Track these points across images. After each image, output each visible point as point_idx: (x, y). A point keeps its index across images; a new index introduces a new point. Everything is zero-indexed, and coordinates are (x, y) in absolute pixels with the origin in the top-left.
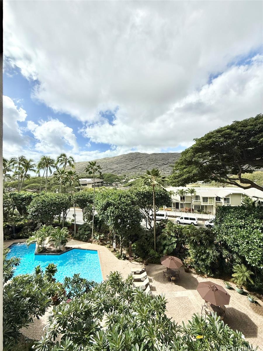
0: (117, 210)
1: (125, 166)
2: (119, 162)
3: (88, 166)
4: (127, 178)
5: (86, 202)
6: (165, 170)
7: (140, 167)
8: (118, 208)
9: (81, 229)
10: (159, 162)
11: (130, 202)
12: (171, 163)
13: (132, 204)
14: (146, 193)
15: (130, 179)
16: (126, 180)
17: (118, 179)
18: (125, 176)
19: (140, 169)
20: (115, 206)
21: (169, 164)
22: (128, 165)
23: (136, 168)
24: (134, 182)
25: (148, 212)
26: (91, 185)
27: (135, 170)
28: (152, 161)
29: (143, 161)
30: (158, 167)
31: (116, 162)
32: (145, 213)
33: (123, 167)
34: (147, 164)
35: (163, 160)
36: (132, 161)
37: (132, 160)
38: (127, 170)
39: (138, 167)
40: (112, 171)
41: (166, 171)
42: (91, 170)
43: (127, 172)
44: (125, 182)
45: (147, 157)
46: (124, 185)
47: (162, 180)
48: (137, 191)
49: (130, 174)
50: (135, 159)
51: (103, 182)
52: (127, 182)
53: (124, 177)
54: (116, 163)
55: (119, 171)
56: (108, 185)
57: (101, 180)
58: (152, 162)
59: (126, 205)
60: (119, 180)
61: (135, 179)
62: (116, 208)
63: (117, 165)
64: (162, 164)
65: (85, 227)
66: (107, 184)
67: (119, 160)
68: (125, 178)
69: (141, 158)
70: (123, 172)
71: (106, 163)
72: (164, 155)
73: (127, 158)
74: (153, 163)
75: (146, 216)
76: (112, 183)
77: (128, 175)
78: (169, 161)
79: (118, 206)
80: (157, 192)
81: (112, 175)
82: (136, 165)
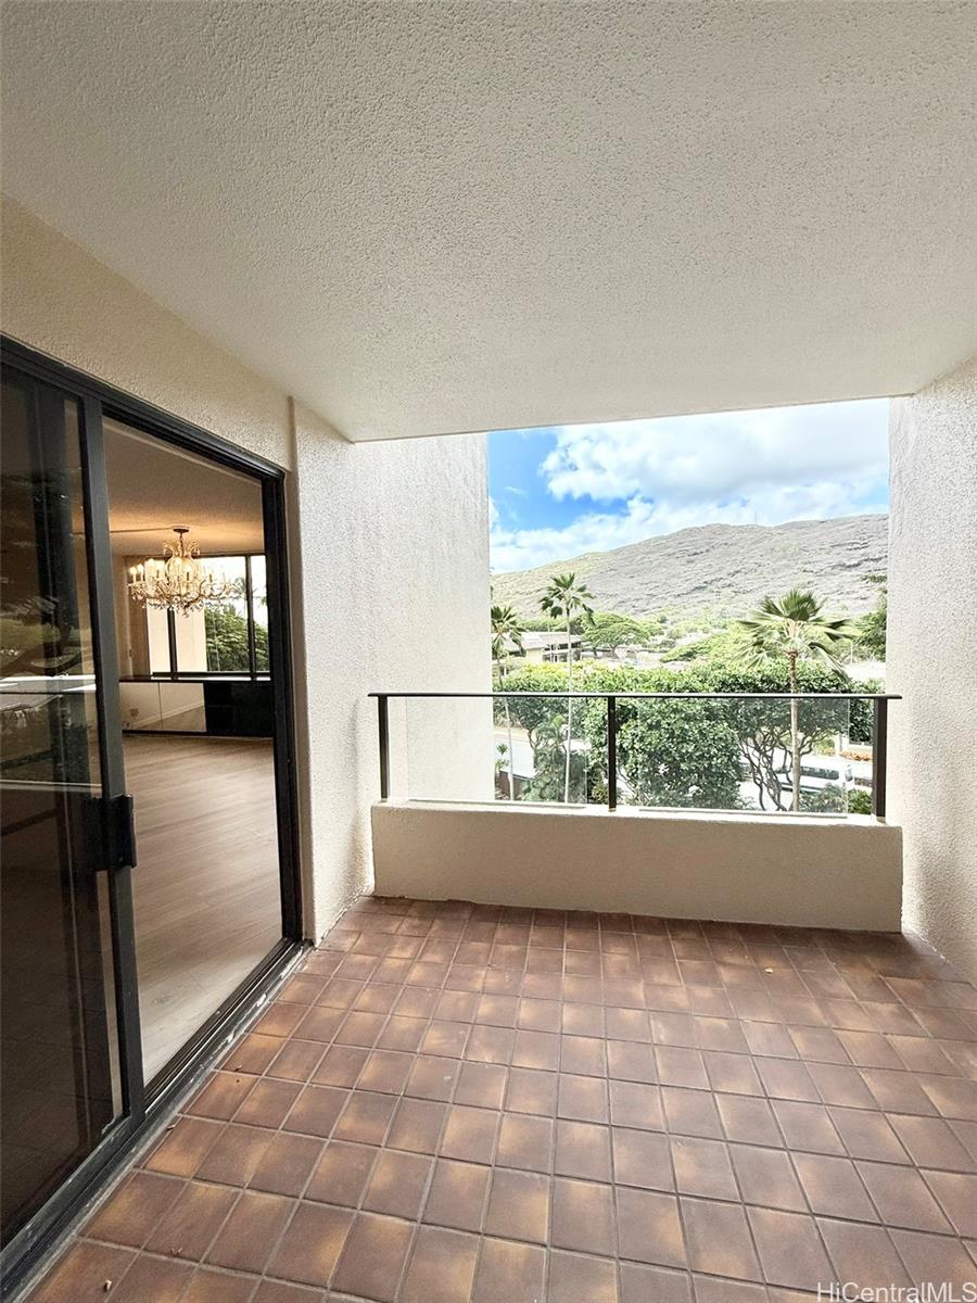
0: (655, 733)
1: (663, 581)
2: (639, 568)
3: (550, 589)
4: (672, 628)
5: (542, 708)
6: (848, 593)
7: (728, 582)
8: (658, 726)
9: (529, 790)
10: (818, 558)
11: (699, 707)
12: (880, 559)
13: (708, 718)
14: (763, 681)
15: (683, 632)
16: (670, 635)
17: (638, 631)
18: (663, 621)
19: (729, 590)
20: (649, 721)
21: (867, 564)
22: (673, 576)
23: (709, 587)
24: (703, 645)
25: (769, 754)
26: (539, 656)
27: (707, 597)
28: (784, 558)
29: (740, 558)
30: (811, 579)
31: (626, 569)
32: (757, 754)
33: (654, 585)
34: (759, 570)
35: (838, 550)
36: (692, 562)
37: (691, 558)
38: (671, 599)
39: (720, 584)
40: (612, 602)
41: (854, 596)
42: (557, 603)
43: (671, 607)
44: (664, 644)
45: (757, 542)
46: (664, 655)
47: (829, 634)
48: (724, 673)
49: (685, 612)
50: (707, 551)
51: (579, 643)
52: (672, 645)
53: (659, 625)
54: (626, 574)
55: (640, 602)
56: (599, 654)
57: (575, 638)
58: (785, 562)
59: (688, 719)
60: (641, 635)
61: (705, 631)
62: (650, 727)
63: (630, 580)
64: (833, 568)
65: (541, 784)
66: (594, 650)
67: (639, 557)
68: (665, 631)
69: (732, 548)
70: (655, 605)
71: (586, 576)
72: (840, 528)
73: (670, 551)
74: (786, 566)
75: (758, 768)
76: (614, 648)
77: (676, 617)
78: (867, 550)
79: (658, 722)
80: (807, 681)
81: (615, 619)
82: (708, 579)
